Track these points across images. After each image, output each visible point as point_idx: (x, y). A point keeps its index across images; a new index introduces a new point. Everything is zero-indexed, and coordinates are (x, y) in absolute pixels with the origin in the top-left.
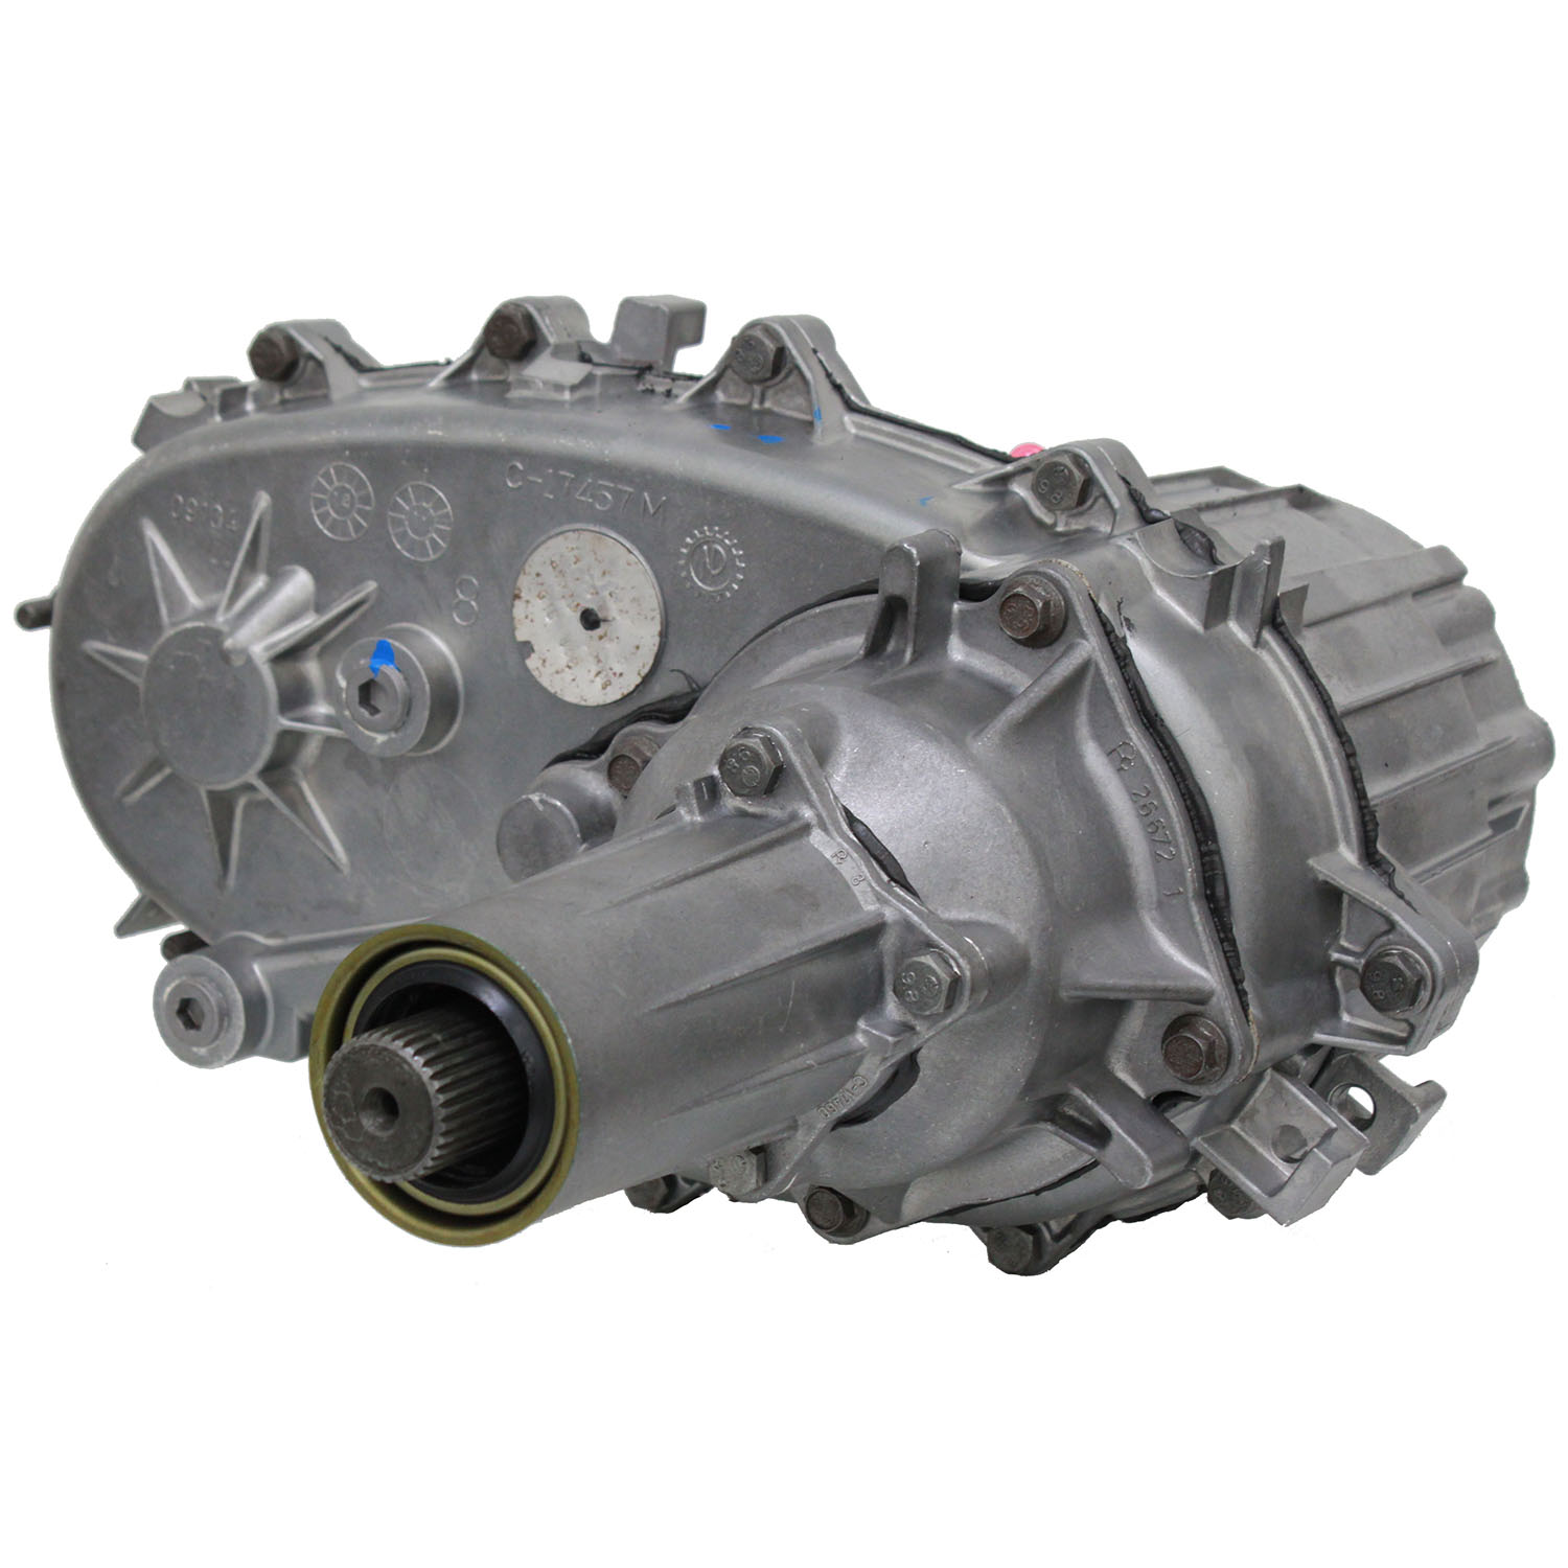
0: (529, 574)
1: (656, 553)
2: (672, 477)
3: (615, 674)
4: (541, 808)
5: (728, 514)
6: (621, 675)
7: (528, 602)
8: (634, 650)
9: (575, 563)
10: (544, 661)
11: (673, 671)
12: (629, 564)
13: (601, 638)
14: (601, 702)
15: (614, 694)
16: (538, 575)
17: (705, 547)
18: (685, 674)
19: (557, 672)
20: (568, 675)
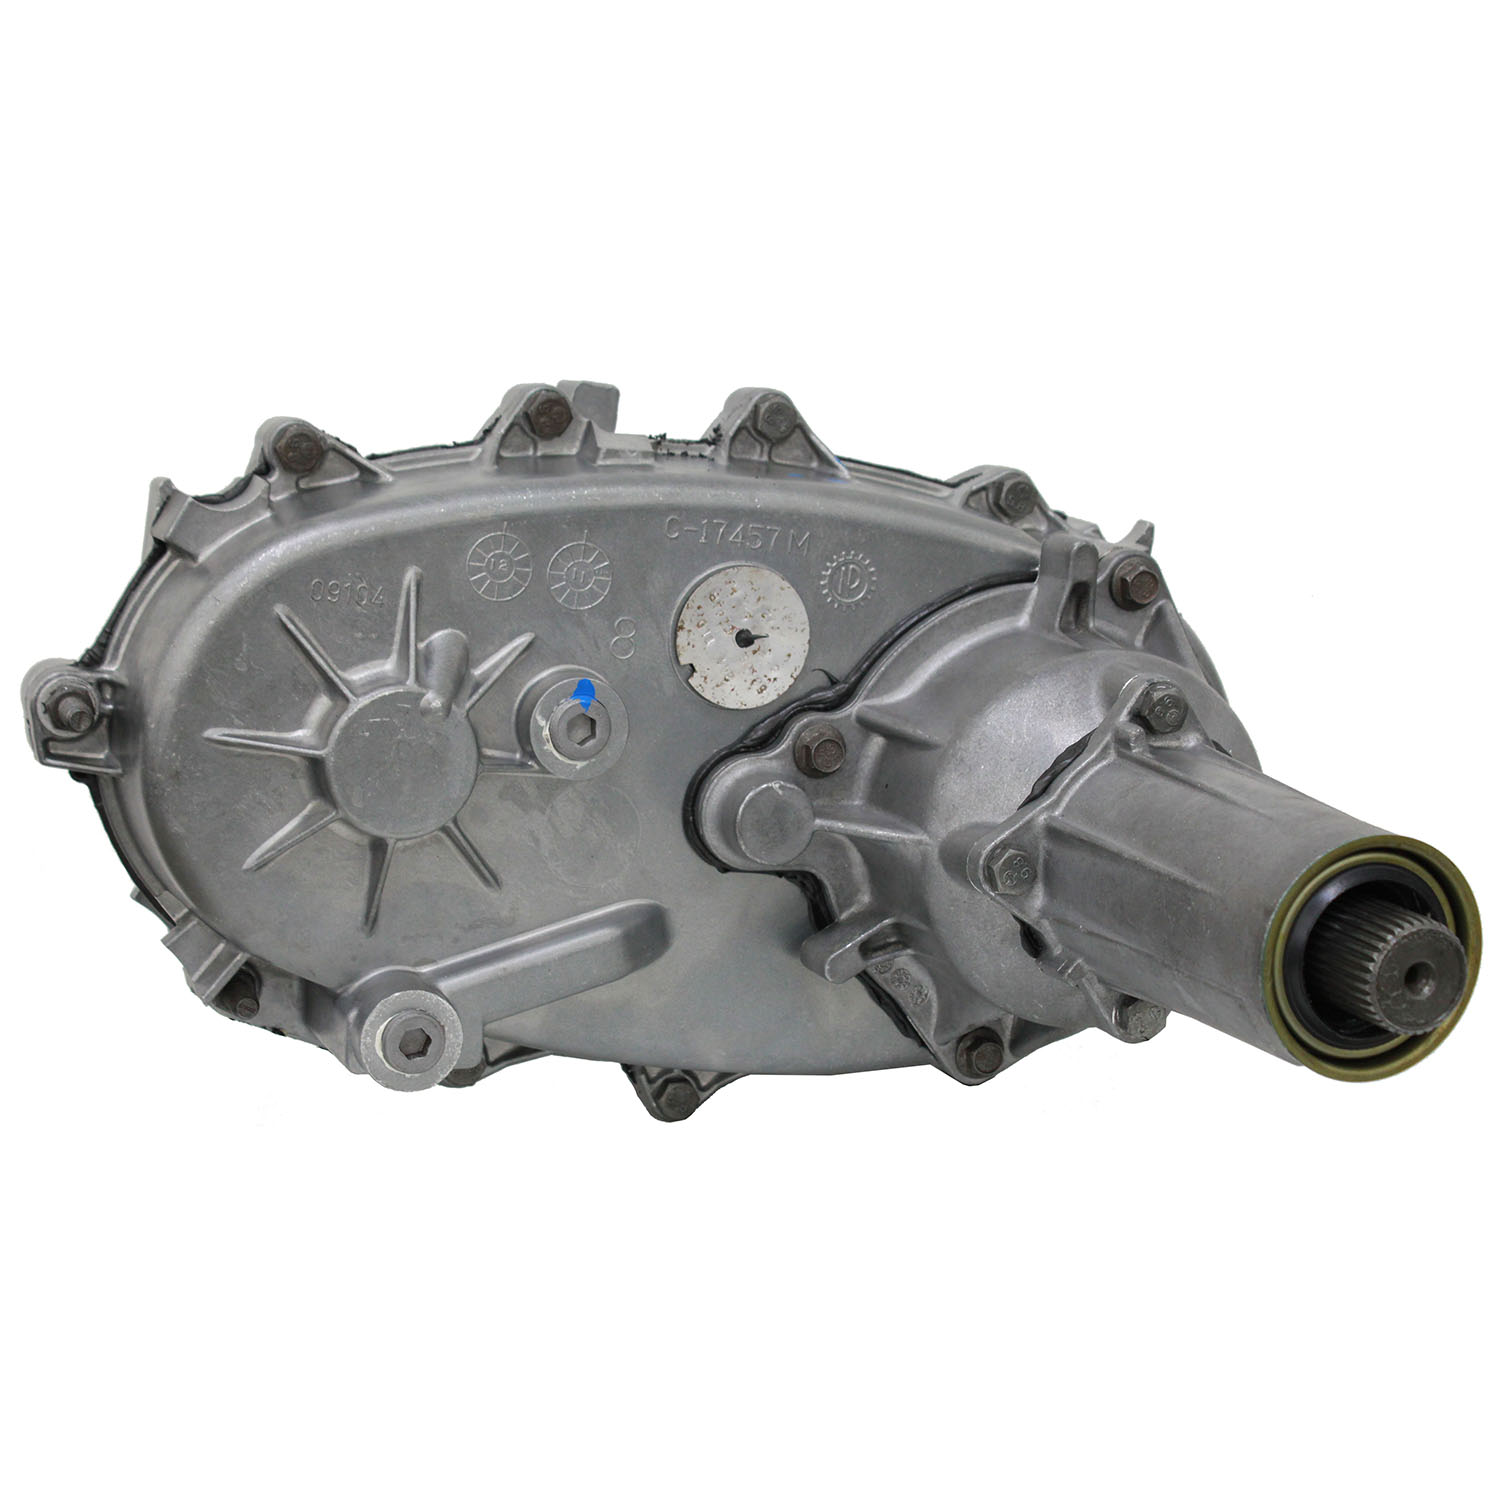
0: (692, 607)
1: (800, 579)
2: (816, 515)
3: (769, 680)
4: (780, 792)
5: (863, 540)
6: (775, 679)
7: (689, 631)
8: (786, 658)
9: (732, 594)
10: (706, 678)
11: (814, 670)
12: (782, 589)
13: (755, 652)
14: (759, 705)
15: (770, 696)
16: (699, 608)
17: (843, 568)
18: (825, 672)
19: (717, 686)
20: (728, 686)
